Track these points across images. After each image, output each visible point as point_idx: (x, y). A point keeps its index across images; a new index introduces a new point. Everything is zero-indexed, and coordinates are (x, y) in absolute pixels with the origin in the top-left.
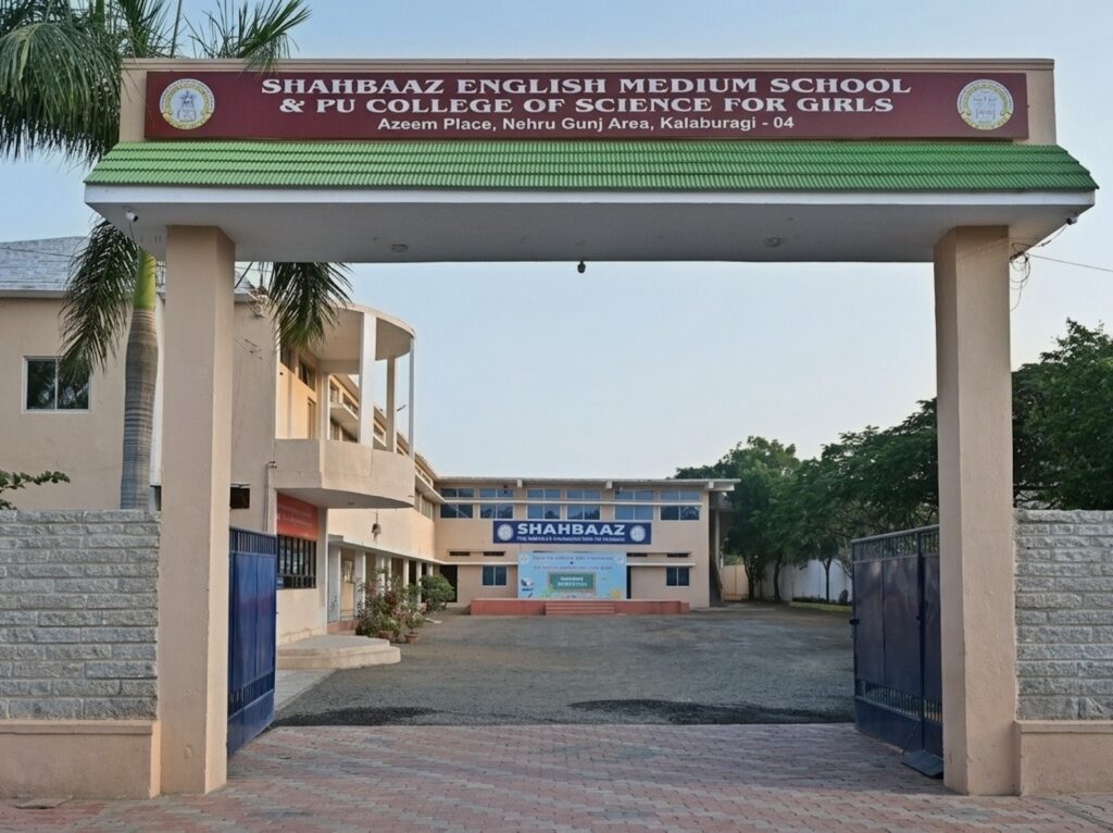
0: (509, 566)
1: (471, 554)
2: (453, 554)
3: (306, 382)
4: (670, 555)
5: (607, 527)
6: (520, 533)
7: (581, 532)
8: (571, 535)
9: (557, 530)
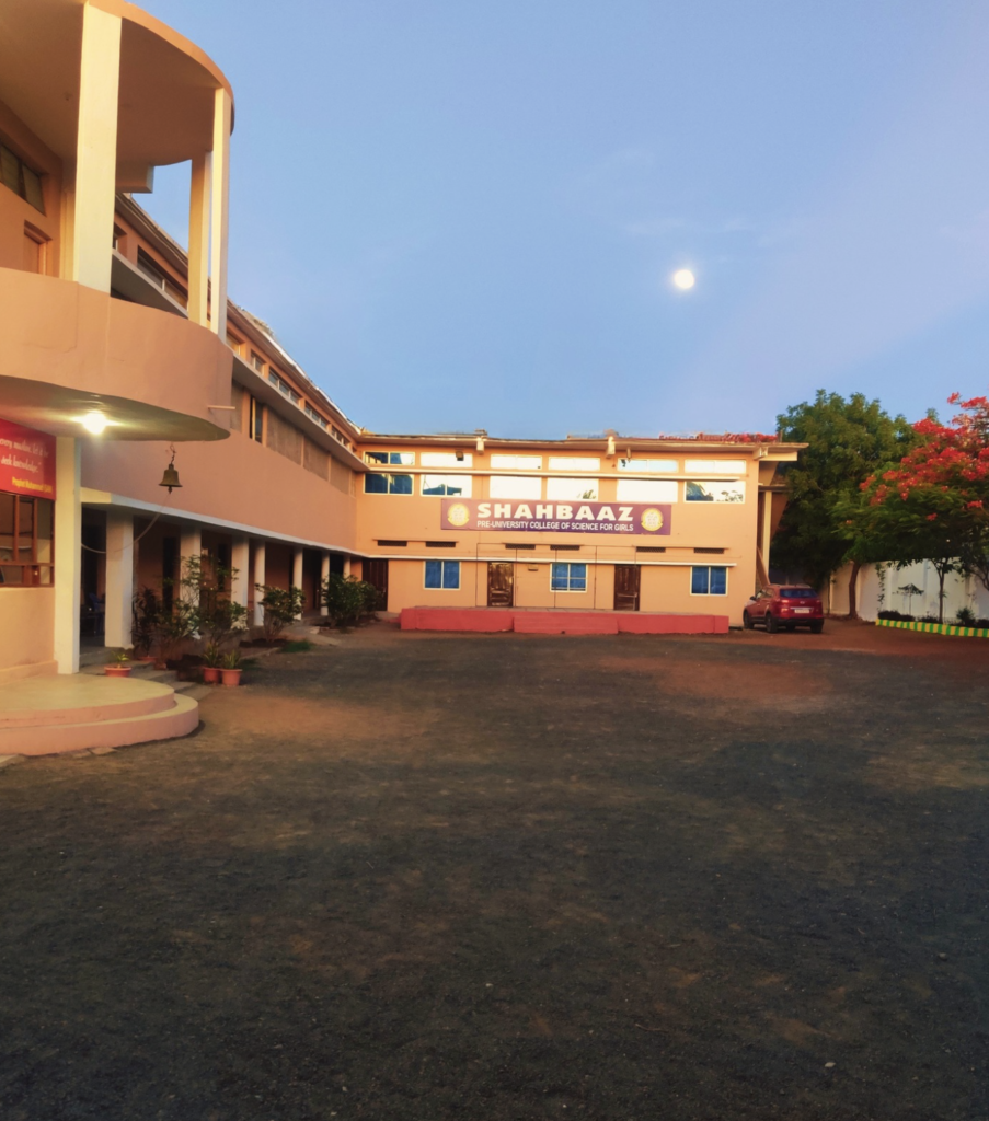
0: (463, 561)
1: (409, 544)
2: (382, 543)
3: (22, 194)
4: (698, 550)
5: (608, 509)
6: (480, 515)
7: (569, 516)
8: (554, 519)
9: (534, 513)
